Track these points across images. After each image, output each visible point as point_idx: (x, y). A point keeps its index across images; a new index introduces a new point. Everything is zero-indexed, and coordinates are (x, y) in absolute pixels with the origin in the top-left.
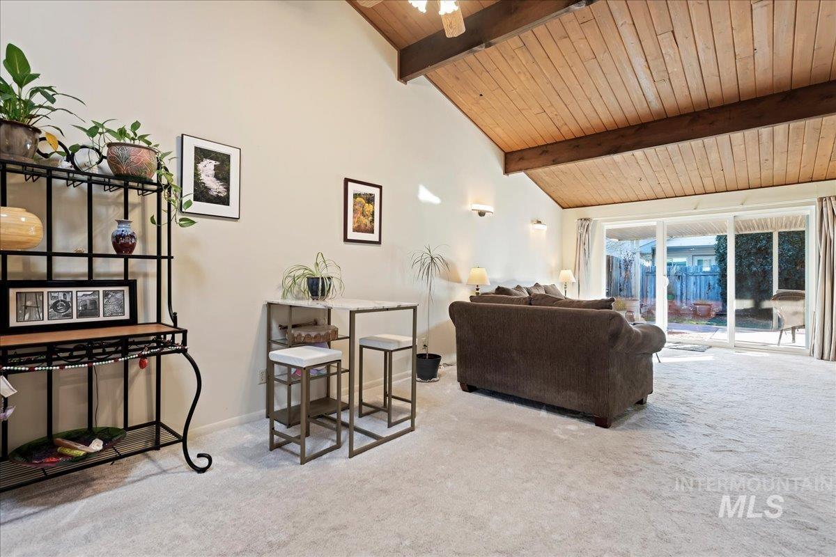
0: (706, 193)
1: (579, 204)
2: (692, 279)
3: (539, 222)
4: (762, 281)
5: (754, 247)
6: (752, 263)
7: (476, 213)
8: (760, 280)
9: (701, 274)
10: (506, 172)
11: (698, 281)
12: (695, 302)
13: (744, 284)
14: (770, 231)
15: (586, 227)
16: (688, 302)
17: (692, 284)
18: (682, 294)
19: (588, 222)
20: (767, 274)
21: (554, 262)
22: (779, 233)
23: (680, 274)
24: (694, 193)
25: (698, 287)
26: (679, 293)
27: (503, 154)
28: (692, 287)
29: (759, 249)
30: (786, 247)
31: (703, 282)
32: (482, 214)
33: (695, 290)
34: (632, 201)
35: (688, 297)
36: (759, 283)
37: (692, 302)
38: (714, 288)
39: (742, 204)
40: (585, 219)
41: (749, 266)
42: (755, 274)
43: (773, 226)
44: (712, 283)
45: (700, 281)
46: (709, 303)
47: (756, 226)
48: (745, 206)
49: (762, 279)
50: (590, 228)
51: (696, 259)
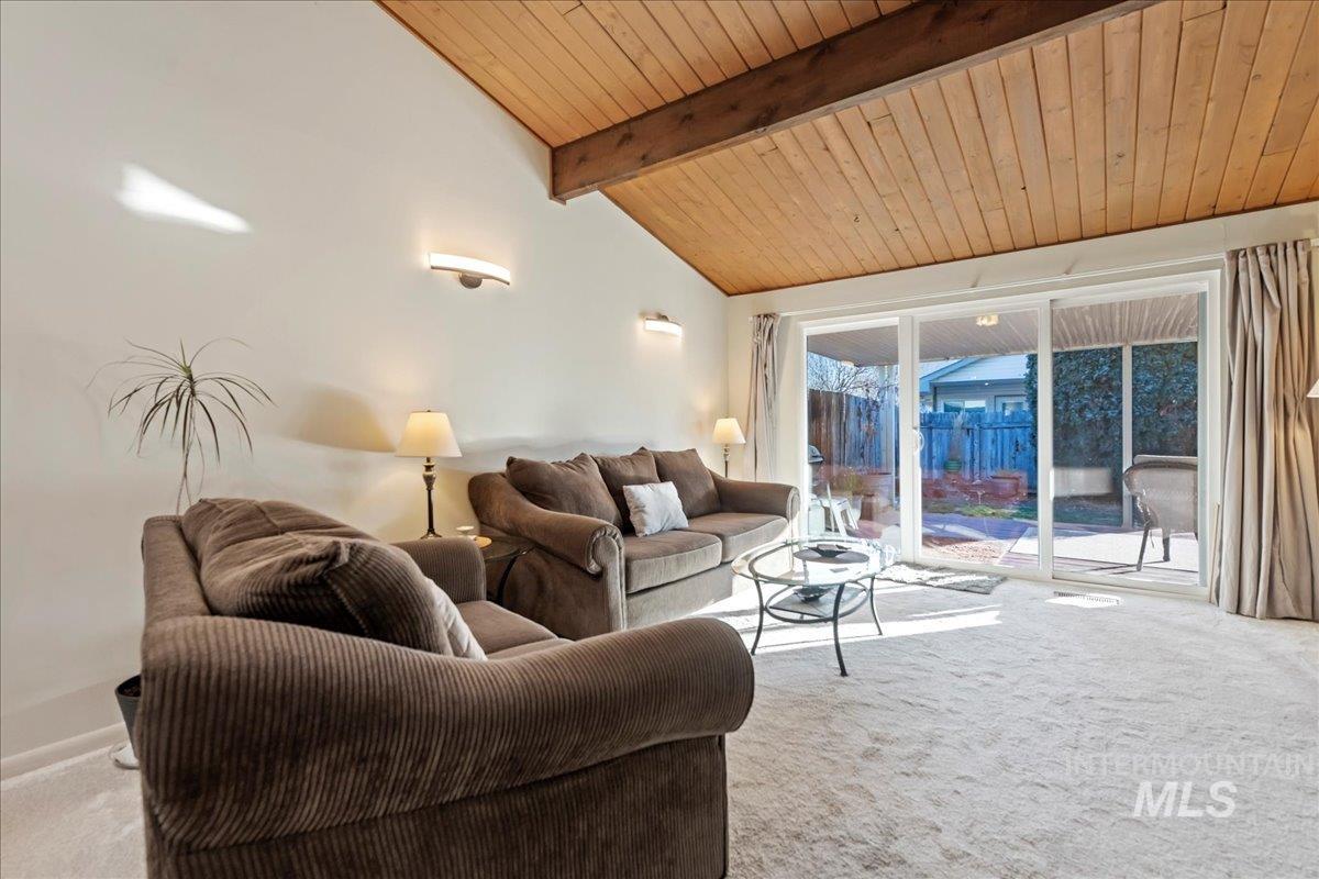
0: (995, 253)
1: (755, 285)
2: (990, 433)
3: (663, 318)
4: (1102, 437)
5: (1089, 377)
6: (1086, 406)
7: (452, 278)
8: (1099, 436)
9: (1004, 425)
10: (557, 192)
11: (999, 437)
12: (993, 474)
13: (1072, 442)
14: (1118, 344)
15: (767, 330)
16: (984, 474)
17: (990, 443)
18: (973, 460)
19: (771, 320)
20: (1111, 424)
21: (704, 402)
22: (1134, 348)
23: (970, 426)
24: (970, 254)
25: (999, 447)
26: (968, 458)
27: (547, 150)
28: (989, 448)
29: (1097, 381)
30: (1141, 377)
31: (1007, 442)
32: (470, 281)
33: (994, 452)
34: (852, 277)
35: (984, 465)
36: (1098, 440)
37: (990, 473)
38: (1024, 449)
39: (1067, 273)
40: (766, 316)
41: (1080, 411)
42: (1091, 423)
43: (1125, 333)
44: (1021, 441)
45: (1003, 437)
46: (1016, 474)
47: (1093, 334)
48: (1074, 277)
49: (1102, 432)
50: (775, 333)
51: (1000, 401)
